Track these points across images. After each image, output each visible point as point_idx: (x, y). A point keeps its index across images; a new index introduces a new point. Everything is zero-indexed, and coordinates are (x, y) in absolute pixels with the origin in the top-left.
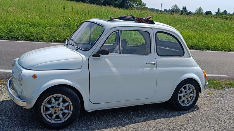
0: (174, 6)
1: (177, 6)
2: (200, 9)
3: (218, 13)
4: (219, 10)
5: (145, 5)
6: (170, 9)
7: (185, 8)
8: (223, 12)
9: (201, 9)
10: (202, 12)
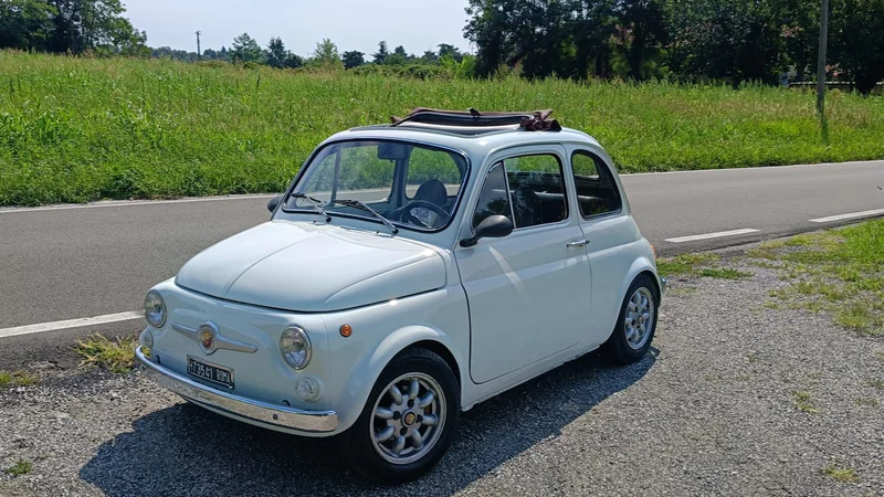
0: (241, 39)
1: (252, 38)
2: (328, 47)
3: (381, 57)
4: (382, 46)
5: (143, 39)
6: (224, 49)
7: (277, 46)
8: (394, 52)
9: (332, 46)
10: (335, 56)
